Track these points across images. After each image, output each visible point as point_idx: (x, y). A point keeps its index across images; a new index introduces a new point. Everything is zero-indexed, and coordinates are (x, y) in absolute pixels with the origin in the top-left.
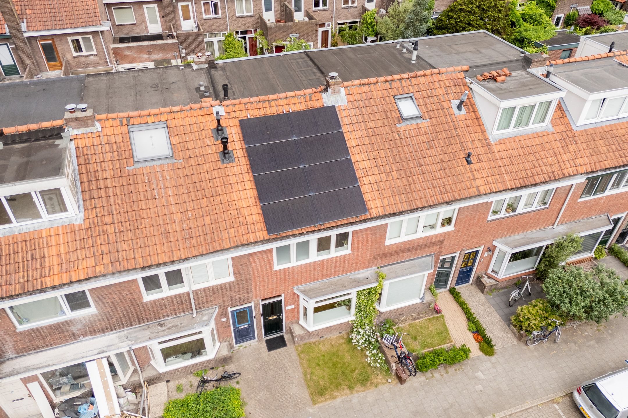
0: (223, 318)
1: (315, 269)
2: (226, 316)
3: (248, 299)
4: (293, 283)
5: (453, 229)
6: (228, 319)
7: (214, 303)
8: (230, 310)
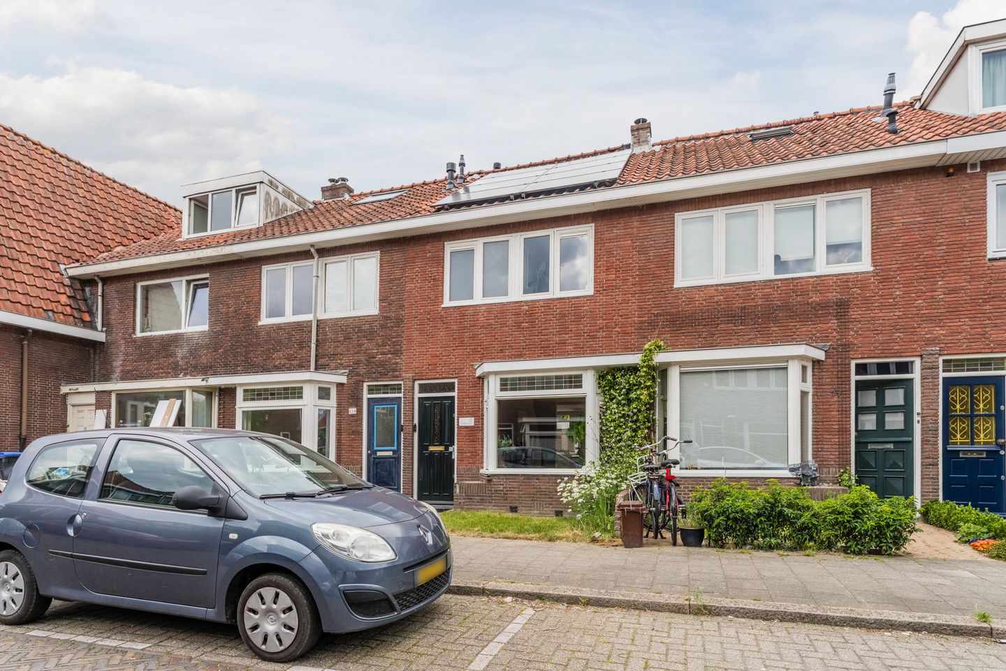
0: (351, 405)
1: (518, 325)
2: (357, 401)
3: (394, 370)
4: (475, 351)
5: (872, 269)
6: (360, 411)
7: (345, 360)
8: (366, 396)
